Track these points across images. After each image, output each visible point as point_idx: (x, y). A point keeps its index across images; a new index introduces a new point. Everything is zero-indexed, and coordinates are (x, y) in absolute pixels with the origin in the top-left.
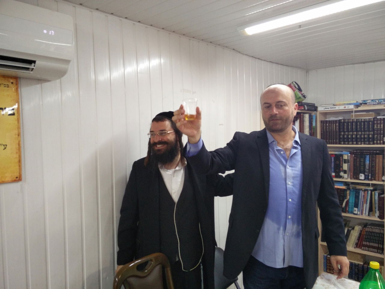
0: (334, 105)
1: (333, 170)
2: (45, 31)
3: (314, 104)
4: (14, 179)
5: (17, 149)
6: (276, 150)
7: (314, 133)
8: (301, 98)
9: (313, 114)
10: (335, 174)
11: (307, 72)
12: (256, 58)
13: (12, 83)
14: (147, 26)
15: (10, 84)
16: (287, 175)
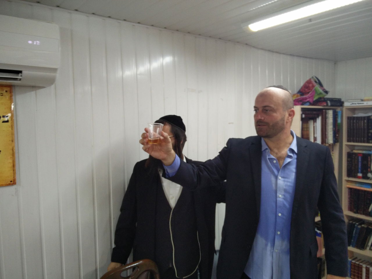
0: (362, 100)
1: (360, 170)
2: (30, 42)
3: (341, 99)
4: (8, 183)
5: (11, 155)
6: (269, 159)
7: (339, 130)
8: (322, 94)
9: (339, 109)
10: (363, 175)
11: (335, 64)
12: (273, 52)
13: (6, 91)
14: (148, 27)
15: (4, 92)
16: (278, 187)
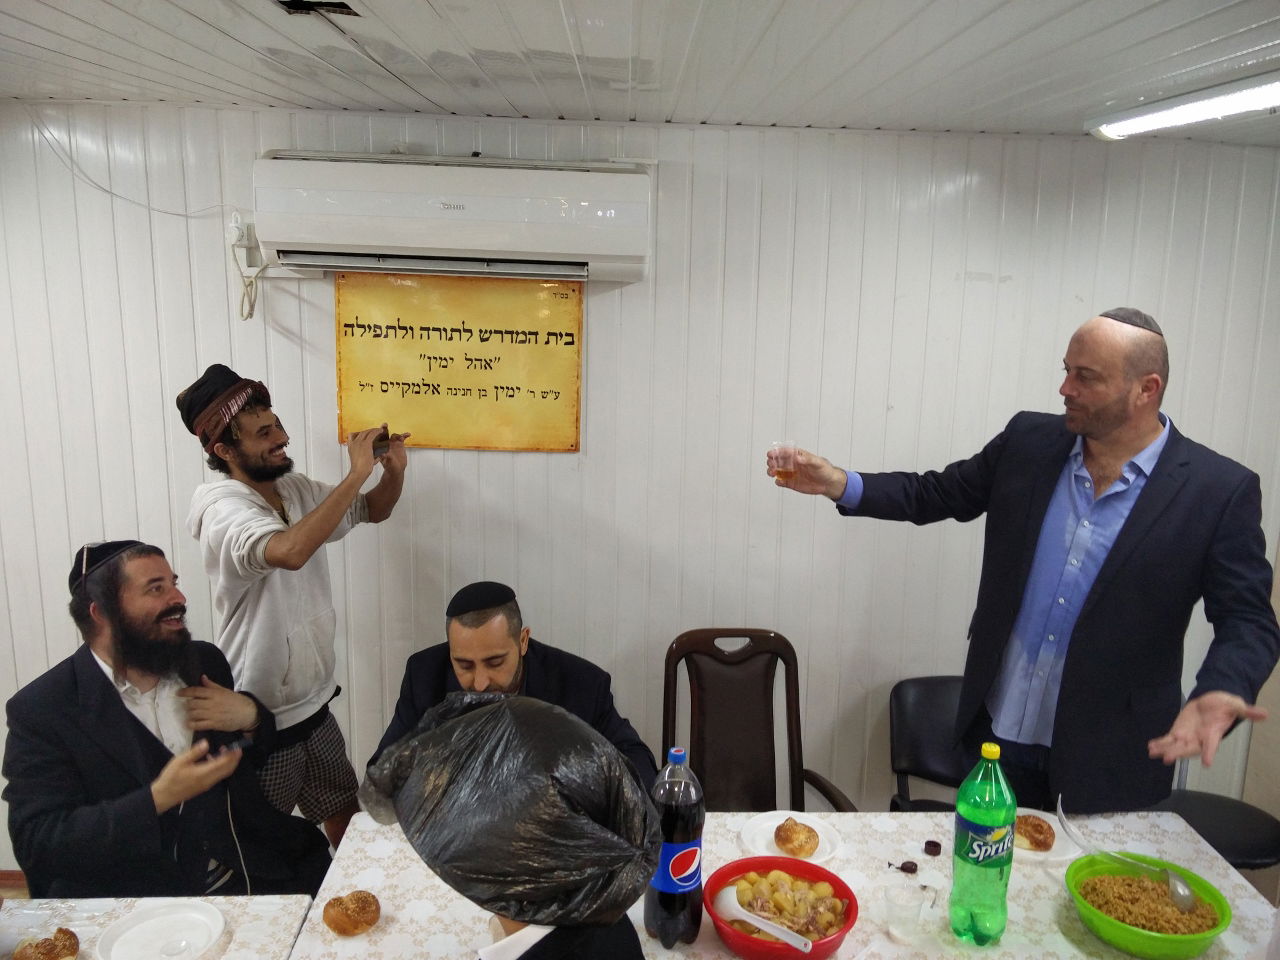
2: (600, 213)
4: (567, 448)
5: (574, 401)
6: (1076, 476)
13: (574, 291)
15: (570, 293)
16: (1075, 541)
